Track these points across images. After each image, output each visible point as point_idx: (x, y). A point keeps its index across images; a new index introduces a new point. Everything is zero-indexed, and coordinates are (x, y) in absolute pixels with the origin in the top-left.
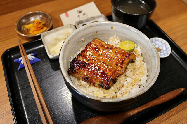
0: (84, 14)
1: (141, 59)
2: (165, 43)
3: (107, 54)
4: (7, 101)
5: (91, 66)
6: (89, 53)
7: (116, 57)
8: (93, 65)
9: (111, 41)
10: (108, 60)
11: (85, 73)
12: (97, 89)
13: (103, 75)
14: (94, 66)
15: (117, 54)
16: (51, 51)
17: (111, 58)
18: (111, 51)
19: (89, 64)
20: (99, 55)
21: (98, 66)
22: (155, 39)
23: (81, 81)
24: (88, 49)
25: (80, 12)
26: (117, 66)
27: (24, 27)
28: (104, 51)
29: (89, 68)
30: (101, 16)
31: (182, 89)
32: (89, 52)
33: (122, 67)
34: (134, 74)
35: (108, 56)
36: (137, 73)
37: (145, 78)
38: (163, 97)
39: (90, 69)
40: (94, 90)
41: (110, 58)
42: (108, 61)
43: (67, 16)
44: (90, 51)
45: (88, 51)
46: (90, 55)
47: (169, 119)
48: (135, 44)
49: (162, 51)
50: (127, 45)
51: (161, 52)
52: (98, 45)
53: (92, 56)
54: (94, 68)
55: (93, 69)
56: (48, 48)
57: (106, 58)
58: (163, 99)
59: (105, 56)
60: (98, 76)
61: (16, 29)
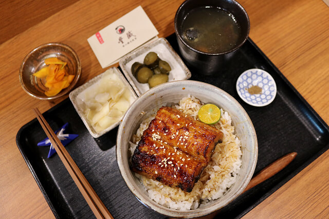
0: (129, 35)
1: (232, 130)
2: (267, 77)
3: (182, 137)
4: (47, 210)
5: (162, 161)
6: (155, 136)
7: (195, 143)
8: (165, 160)
9: (185, 104)
10: (184, 145)
11: (156, 173)
12: (176, 191)
13: (181, 173)
14: (167, 161)
15: (197, 138)
16: (92, 125)
17: (190, 143)
18: (187, 133)
19: (159, 157)
20: (171, 139)
21: (172, 161)
22: (251, 72)
23: (152, 180)
24: (153, 130)
25: (122, 31)
26: (198, 153)
27: (34, 77)
28: (177, 133)
29: (160, 164)
30: (160, 42)
31: (293, 155)
32: (155, 134)
33: (205, 156)
34: (223, 156)
35: (184, 140)
36: (227, 155)
37: (239, 162)
38: (265, 172)
39: (162, 166)
40: (171, 192)
41: (186, 144)
42: (185, 147)
43: (101, 41)
44: (157, 134)
45: (153, 133)
46: (157, 139)
47: (275, 200)
48: (221, 109)
49: (263, 91)
50: (209, 113)
51: (261, 94)
52: (167, 122)
53: (160, 139)
54: (167, 163)
55: (166, 165)
56: (86, 120)
57: (182, 144)
58: (266, 174)
59: (180, 140)
60: (175, 176)
61: (23, 88)
